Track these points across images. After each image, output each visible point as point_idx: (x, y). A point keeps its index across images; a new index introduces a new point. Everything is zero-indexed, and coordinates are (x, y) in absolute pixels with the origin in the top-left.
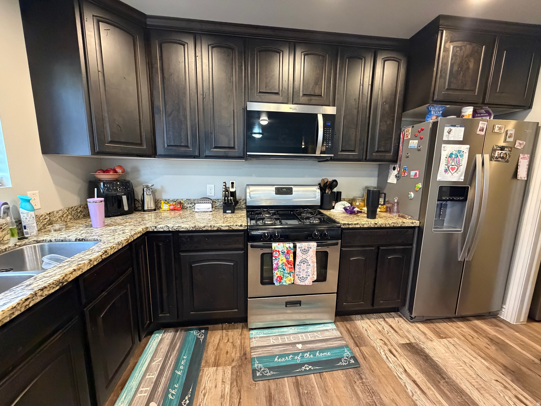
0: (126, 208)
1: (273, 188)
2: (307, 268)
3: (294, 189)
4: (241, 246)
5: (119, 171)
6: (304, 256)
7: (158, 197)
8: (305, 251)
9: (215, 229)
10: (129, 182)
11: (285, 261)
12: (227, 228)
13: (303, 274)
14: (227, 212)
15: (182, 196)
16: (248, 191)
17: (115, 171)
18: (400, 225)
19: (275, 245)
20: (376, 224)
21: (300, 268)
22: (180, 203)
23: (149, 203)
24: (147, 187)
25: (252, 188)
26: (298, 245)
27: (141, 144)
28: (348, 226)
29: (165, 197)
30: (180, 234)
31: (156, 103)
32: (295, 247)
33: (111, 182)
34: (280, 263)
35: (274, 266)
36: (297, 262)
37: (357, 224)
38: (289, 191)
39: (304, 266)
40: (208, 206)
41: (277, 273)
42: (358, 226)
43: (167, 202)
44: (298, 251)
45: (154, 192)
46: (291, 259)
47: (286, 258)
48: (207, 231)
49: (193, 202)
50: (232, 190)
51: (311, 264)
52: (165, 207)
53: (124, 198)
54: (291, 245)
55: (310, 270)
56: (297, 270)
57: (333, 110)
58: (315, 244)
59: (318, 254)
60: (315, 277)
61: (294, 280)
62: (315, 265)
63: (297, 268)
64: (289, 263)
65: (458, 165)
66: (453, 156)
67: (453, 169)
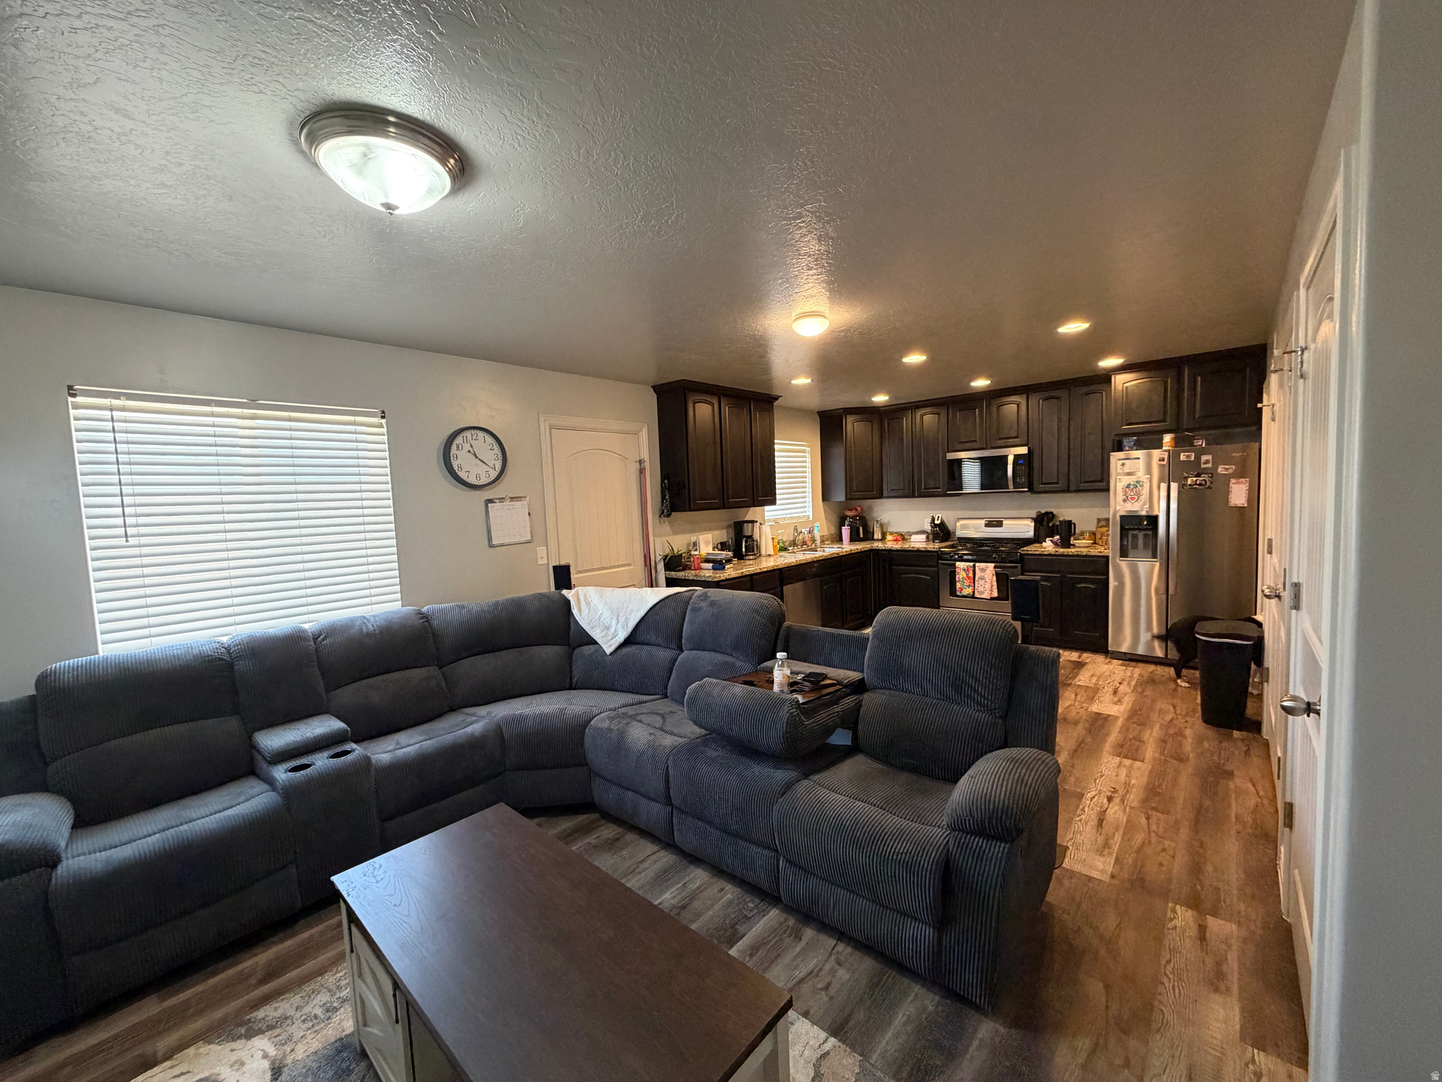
0: (862, 536)
1: (983, 522)
2: (985, 584)
3: (1005, 522)
4: (935, 564)
5: (859, 509)
6: (982, 574)
7: (885, 530)
8: (983, 570)
9: (916, 549)
10: (864, 517)
11: (965, 575)
12: (925, 549)
13: (981, 589)
14: (936, 541)
15: (903, 530)
16: (958, 524)
17: (856, 510)
18: (1085, 554)
19: (957, 563)
20: (1057, 551)
21: (978, 584)
22: (901, 535)
23: (878, 535)
24: (877, 521)
25: (962, 522)
26: (977, 564)
27: (873, 491)
28: (1030, 552)
29: (891, 530)
30: (893, 553)
31: (884, 458)
32: (974, 566)
33: (853, 517)
34: (961, 577)
35: (957, 579)
36: (976, 579)
37: (1040, 551)
38: (999, 524)
39: (982, 582)
40: (923, 537)
41: (958, 585)
42: (1038, 553)
43: (892, 533)
44: (977, 568)
45: (882, 526)
46: (971, 575)
47: (967, 574)
48: (910, 551)
49: (910, 534)
50: (937, 522)
51: (989, 581)
52: (889, 537)
53: (861, 529)
54: (971, 564)
55: (988, 586)
56: (976, 585)
57: (1023, 450)
58: (993, 565)
59: (997, 574)
60: (995, 594)
61: (974, 592)
62: (995, 583)
63: (976, 583)
64: (969, 578)
65: (1139, 495)
66: (1132, 487)
67: (1132, 499)
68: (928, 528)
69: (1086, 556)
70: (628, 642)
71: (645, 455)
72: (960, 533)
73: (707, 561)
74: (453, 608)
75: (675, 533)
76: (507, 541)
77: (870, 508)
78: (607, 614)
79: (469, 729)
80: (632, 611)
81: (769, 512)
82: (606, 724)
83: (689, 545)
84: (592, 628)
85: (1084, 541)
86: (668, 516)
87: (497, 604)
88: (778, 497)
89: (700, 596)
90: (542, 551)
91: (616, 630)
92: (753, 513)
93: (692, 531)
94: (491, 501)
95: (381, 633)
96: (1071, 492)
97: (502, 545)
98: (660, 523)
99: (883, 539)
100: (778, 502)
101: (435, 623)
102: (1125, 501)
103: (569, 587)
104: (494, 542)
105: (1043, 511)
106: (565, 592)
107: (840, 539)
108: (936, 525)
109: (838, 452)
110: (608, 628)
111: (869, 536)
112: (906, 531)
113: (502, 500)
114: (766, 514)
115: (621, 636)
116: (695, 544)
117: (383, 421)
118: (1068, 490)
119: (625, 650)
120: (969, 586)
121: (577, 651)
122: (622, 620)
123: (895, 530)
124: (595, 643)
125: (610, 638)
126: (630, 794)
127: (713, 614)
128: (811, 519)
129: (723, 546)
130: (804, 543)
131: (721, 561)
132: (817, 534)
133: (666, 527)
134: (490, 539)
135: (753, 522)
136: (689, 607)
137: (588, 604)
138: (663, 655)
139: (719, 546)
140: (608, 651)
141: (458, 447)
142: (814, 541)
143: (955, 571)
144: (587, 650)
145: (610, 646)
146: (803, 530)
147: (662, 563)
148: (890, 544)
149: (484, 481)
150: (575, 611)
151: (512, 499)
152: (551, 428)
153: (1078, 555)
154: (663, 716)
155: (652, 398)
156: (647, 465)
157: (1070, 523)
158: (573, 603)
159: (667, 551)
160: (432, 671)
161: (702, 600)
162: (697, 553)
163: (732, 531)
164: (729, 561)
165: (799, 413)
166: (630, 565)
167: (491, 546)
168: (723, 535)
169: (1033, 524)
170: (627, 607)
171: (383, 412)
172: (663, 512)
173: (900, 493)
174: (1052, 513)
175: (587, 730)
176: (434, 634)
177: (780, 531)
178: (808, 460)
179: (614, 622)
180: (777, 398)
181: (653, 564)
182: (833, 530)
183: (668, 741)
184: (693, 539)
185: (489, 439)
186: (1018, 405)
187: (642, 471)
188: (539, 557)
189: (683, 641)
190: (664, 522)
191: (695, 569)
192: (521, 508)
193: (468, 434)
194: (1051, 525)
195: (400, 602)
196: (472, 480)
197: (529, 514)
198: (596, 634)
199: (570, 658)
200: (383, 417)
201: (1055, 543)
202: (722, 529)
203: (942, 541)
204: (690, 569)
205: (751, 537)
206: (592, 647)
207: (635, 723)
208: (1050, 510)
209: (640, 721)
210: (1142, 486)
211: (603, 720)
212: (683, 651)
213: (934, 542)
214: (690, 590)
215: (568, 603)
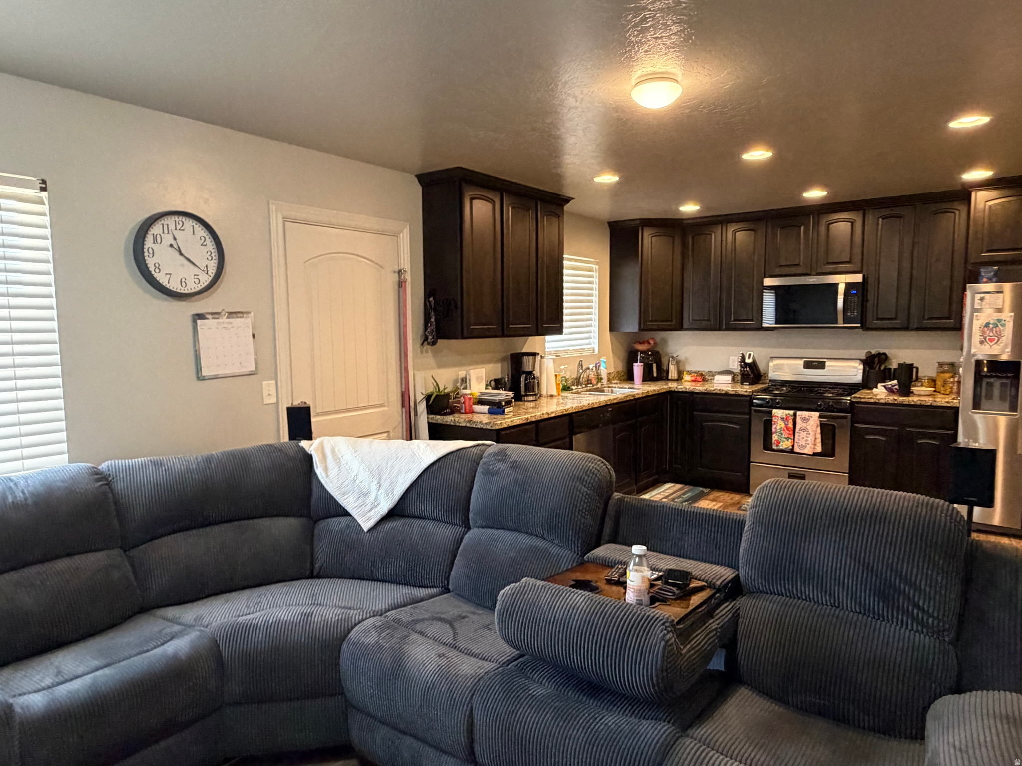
0: (655, 374)
1: (801, 362)
2: (808, 437)
3: (828, 363)
4: (746, 411)
5: (652, 342)
6: (805, 425)
7: (681, 368)
8: (805, 420)
9: (723, 393)
10: (658, 352)
11: (783, 426)
12: (733, 393)
13: (803, 443)
14: (745, 383)
15: (704, 368)
16: (771, 364)
17: (649, 343)
18: (929, 404)
19: (774, 411)
20: (896, 400)
21: (799, 436)
22: (702, 374)
23: (673, 374)
24: (673, 357)
25: (776, 362)
26: (799, 413)
27: (671, 321)
28: (859, 400)
29: (688, 368)
30: (695, 396)
31: (686, 285)
32: (795, 415)
33: (646, 352)
34: (778, 428)
35: (774, 430)
36: (797, 430)
37: (871, 398)
38: (821, 365)
39: (803, 434)
40: (729, 378)
41: (775, 437)
42: (872, 401)
43: (689, 373)
44: (798, 418)
45: (678, 363)
46: (791, 425)
47: (786, 424)
48: (716, 394)
49: (713, 374)
50: (748, 361)
51: (812, 434)
52: (687, 377)
53: (654, 365)
54: (792, 412)
55: (811, 439)
56: (797, 437)
57: (858, 278)
58: (817, 414)
59: (823, 426)
60: (819, 449)
61: (793, 446)
62: (819, 436)
63: (797, 435)
64: (788, 429)
65: (999, 336)
66: (991, 326)
67: (991, 340)
68: (735, 366)
69: (930, 406)
70: (393, 514)
71: (405, 263)
72: (774, 374)
73: (481, 402)
74: (143, 466)
75: (440, 365)
76: (221, 371)
77: (665, 341)
78: (364, 475)
79: (170, 648)
80: (399, 472)
81: (550, 343)
82: (372, 639)
83: (456, 381)
84: (344, 494)
85: (924, 389)
86: (434, 343)
87: (208, 460)
88: (565, 324)
89: (495, 454)
90: (269, 386)
91: (376, 498)
92: (532, 344)
93: (460, 364)
94: (201, 316)
95: (36, 503)
96: (912, 330)
97: (216, 377)
98: (422, 352)
99: (679, 378)
100: (565, 330)
101: (119, 486)
102: (981, 342)
103: (309, 437)
104: (205, 372)
105: (873, 352)
106: (304, 444)
107: (629, 377)
108: (746, 364)
109: (631, 272)
110: (366, 494)
111: (663, 376)
112: (707, 370)
113: (216, 315)
114: (547, 345)
115: (384, 507)
116: (464, 380)
117: (44, 195)
118: (906, 328)
119: (389, 525)
120: (787, 439)
121: (322, 524)
122: (385, 484)
123: (693, 369)
124: (346, 514)
125: (369, 507)
126: (408, 740)
127: (516, 481)
128: (596, 352)
129: (498, 384)
130: (589, 382)
131: (500, 403)
132: (604, 372)
133: (429, 357)
134: (198, 369)
135: (534, 354)
136: (479, 469)
137: (337, 460)
138: (444, 532)
139: (493, 383)
140: (366, 526)
141: (155, 240)
142: (599, 379)
143: (771, 421)
144: (336, 523)
145: (369, 519)
146: (591, 366)
147: (424, 403)
148: (687, 385)
149: (192, 287)
150: (319, 471)
151: (231, 314)
152: (286, 220)
153: (921, 406)
154: (450, 623)
155: (417, 190)
156: (408, 277)
157: (910, 367)
158: (316, 459)
159: (431, 389)
160: (114, 555)
161: (499, 461)
162: (467, 392)
163: (507, 365)
164: (508, 403)
165: (589, 221)
166: (382, 406)
167: (200, 377)
168: (496, 370)
169: (861, 366)
170: (392, 467)
171: (44, 182)
172: (426, 339)
173: (704, 323)
174: (885, 354)
175: (344, 646)
176: (116, 502)
177: (562, 367)
178: (596, 280)
179: (374, 486)
180: (567, 200)
181: (412, 404)
182: (620, 367)
183: (468, 667)
184: (462, 373)
185: (201, 232)
186: (852, 223)
187: (401, 284)
188: (265, 394)
189: (471, 515)
190: (427, 352)
191: (466, 413)
192: (243, 325)
193: (170, 221)
194: (882, 368)
195: (66, 456)
196: (174, 286)
197: (254, 336)
198: (348, 503)
199: (309, 536)
200: (44, 189)
201: (890, 391)
202: (497, 361)
203: (751, 384)
204: (459, 412)
205: (531, 373)
206: (344, 520)
207: (414, 637)
208: (882, 351)
209: (422, 633)
210: (1003, 325)
211: (366, 632)
212: (469, 528)
213: (742, 384)
214: (478, 445)
215: (309, 458)
